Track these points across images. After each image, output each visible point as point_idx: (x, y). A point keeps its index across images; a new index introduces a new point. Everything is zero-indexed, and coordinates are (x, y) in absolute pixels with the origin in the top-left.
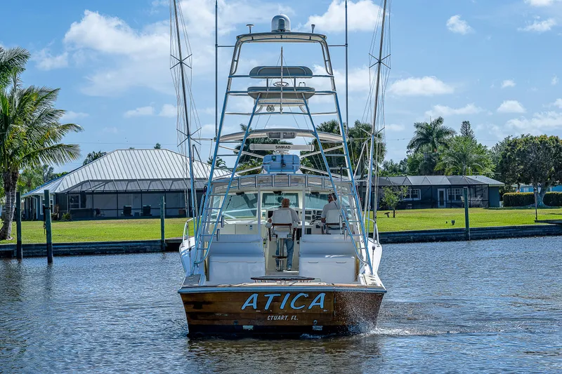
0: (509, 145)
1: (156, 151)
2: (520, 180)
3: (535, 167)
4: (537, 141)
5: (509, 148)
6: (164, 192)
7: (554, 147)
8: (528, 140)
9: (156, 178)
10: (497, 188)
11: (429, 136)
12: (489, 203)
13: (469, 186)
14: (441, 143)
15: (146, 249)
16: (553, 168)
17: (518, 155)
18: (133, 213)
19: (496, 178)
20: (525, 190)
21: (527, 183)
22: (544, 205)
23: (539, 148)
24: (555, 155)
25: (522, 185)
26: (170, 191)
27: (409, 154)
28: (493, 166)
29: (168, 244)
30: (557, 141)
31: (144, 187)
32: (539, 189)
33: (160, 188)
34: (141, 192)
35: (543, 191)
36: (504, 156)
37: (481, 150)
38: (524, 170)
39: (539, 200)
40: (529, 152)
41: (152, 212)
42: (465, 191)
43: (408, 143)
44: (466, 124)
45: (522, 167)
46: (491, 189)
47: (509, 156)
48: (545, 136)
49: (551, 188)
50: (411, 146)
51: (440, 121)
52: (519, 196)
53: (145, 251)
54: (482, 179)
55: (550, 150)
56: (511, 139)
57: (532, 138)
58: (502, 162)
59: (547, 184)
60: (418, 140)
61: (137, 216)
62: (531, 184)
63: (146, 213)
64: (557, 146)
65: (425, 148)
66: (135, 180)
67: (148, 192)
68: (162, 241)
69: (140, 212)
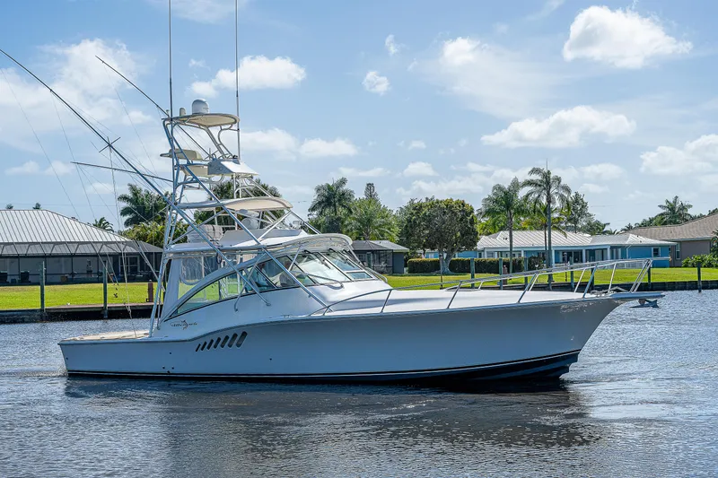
0: (414, 209)
1: (35, 211)
2: (425, 246)
3: (441, 232)
4: (443, 205)
5: (414, 212)
6: (45, 256)
7: (460, 211)
8: (433, 204)
9: (35, 241)
10: (401, 253)
11: (331, 198)
12: (393, 270)
13: (373, 252)
14: (343, 206)
15: (23, 319)
16: (459, 234)
17: (424, 220)
18: (9, 279)
19: (400, 243)
20: (430, 256)
21: (433, 249)
22: (450, 272)
23: (445, 212)
24: (461, 220)
25: (427, 250)
26: (51, 256)
27: (310, 217)
28: (397, 229)
29: (48, 313)
30: (463, 205)
31: (22, 251)
32: (445, 255)
33: (40, 252)
34: (18, 257)
35: (448, 257)
36: (409, 221)
37: (384, 213)
38: (429, 235)
39: (445, 267)
40: (434, 217)
41: (31, 279)
42: (369, 257)
43: (309, 205)
44: (370, 186)
45: (427, 232)
46: (395, 254)
47: (415, 220)
48: (451, 199)
49: (457, 254)
50: (313, 209)
51: (343, 182)
52: (424, 262)
53: (23, 321)
54: (386, 244)
55: (456, 214)
56: (416, 202)
57: (437, 202)
58: (406, 226)
59: (453, 250)
60: (320, 203)
61: (13, 283)
62: (436, 250)
63: (24, 280)
64: (463, 211)
65: (327, 211)
66: (12, 243)
67: (26, 256)
68: (42, 310)
69: (17, 278)
